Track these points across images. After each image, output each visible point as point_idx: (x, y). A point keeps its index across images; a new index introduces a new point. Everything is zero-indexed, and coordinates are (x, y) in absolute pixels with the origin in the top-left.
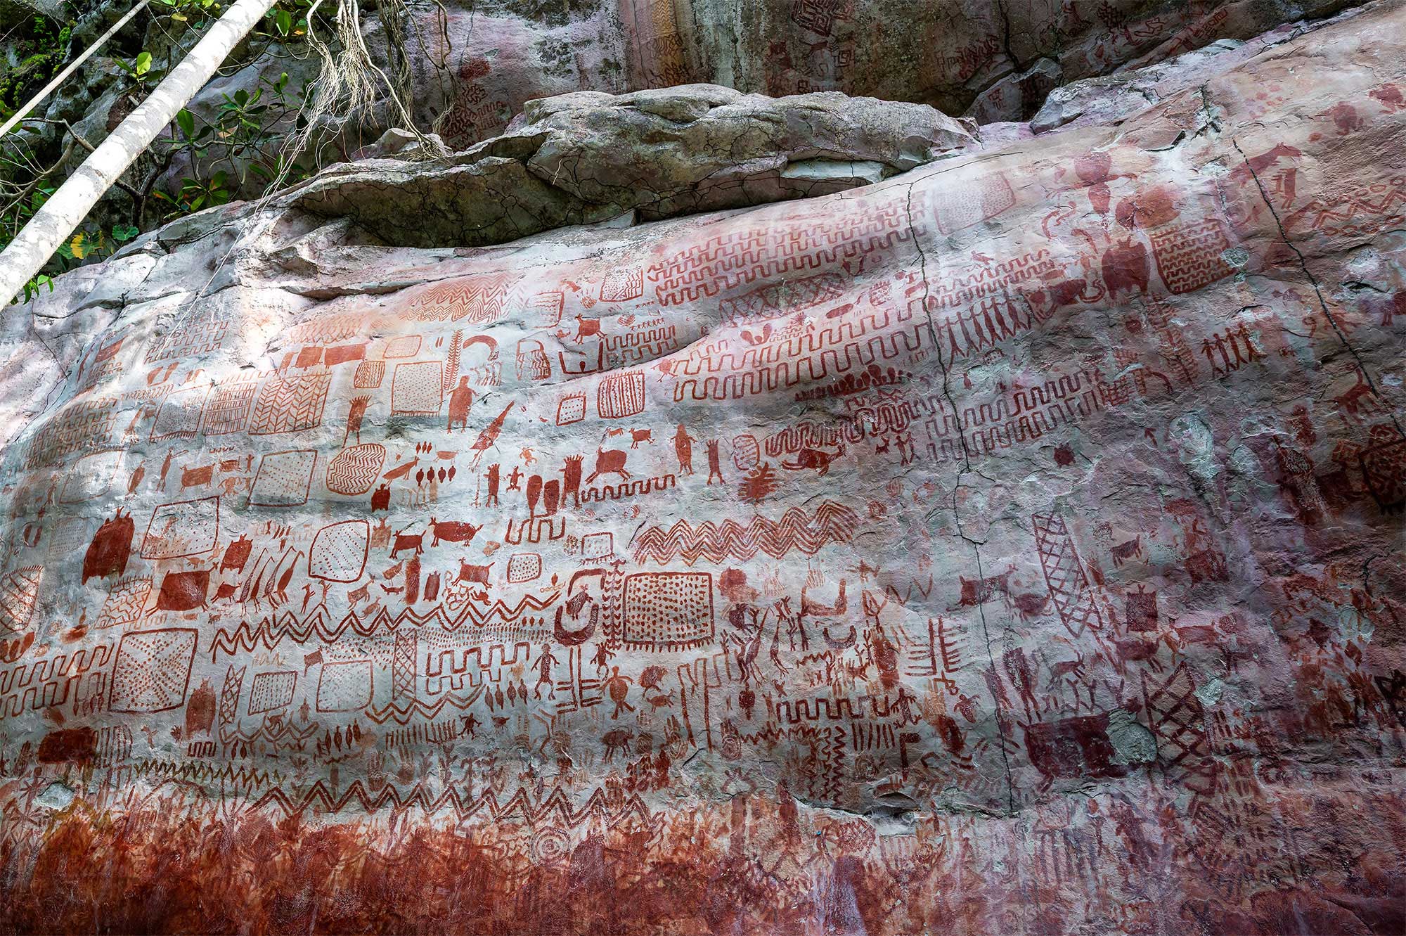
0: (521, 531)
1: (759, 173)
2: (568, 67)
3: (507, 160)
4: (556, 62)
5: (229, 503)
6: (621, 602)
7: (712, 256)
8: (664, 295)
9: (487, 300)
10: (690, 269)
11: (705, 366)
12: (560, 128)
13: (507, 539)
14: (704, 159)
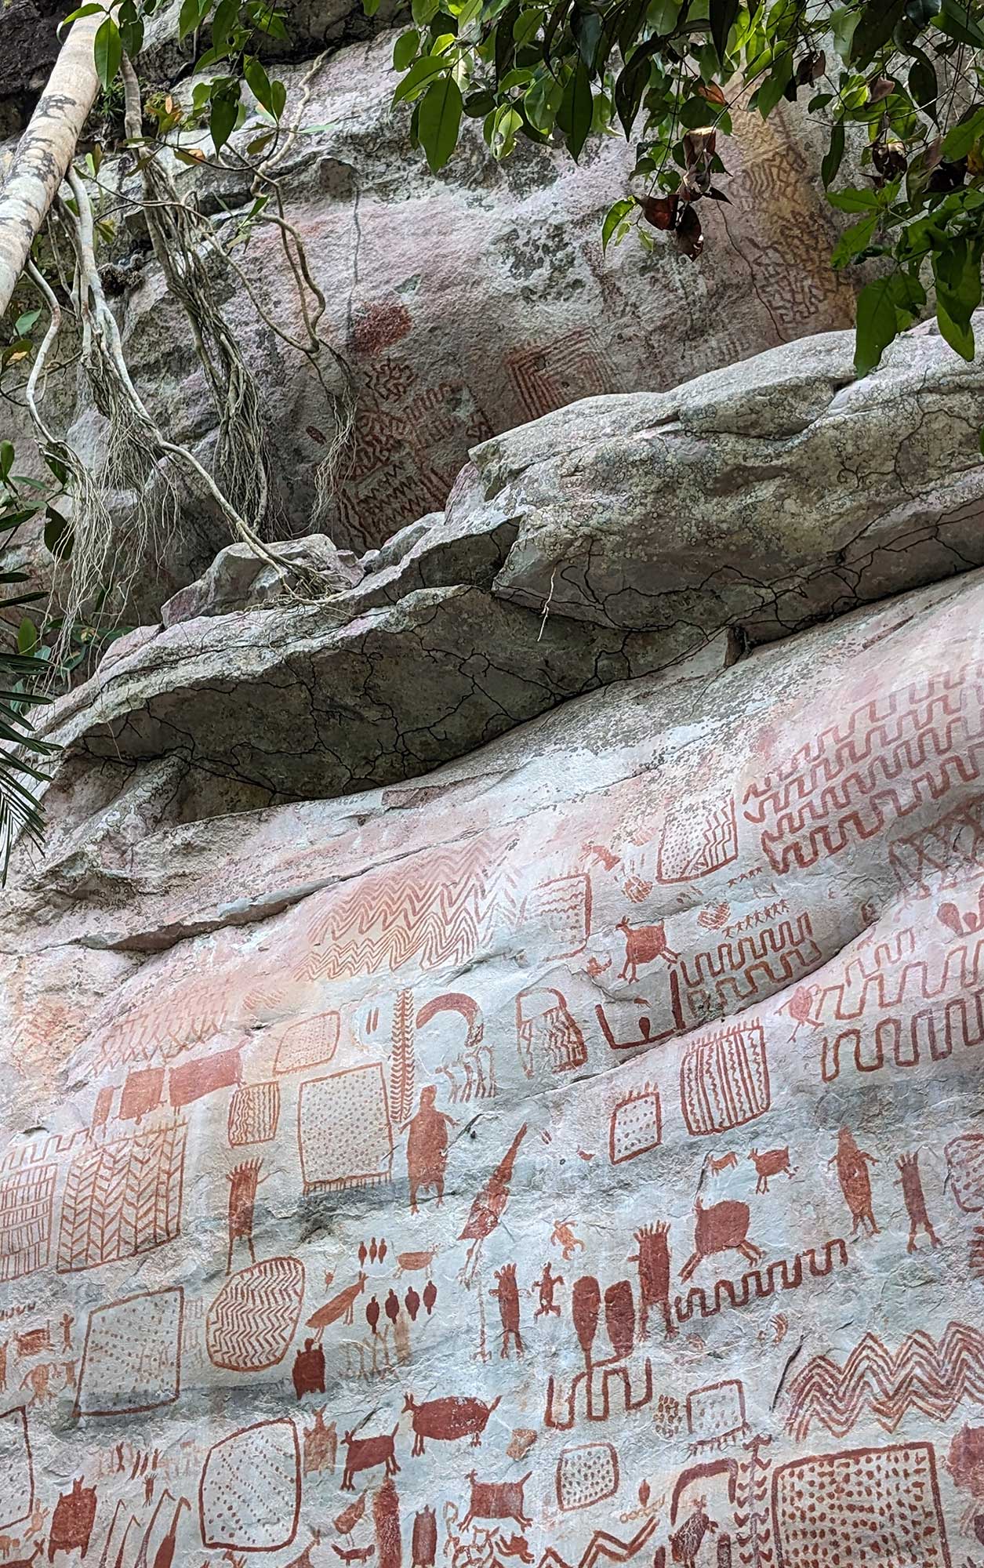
0: (571, 1400)
1: (964, 505)
2: (572, 275)
3: (451, 590)
4: (545, 271)
5: (42, 1417)
6: (769, 1525)
7: (860, 750)
8: (778, 849)
9: (450, 912)
10: (823, 784)
11: (873, 996)
12: (541, 502)
13: (549, 1422)
14: (841, 500)
